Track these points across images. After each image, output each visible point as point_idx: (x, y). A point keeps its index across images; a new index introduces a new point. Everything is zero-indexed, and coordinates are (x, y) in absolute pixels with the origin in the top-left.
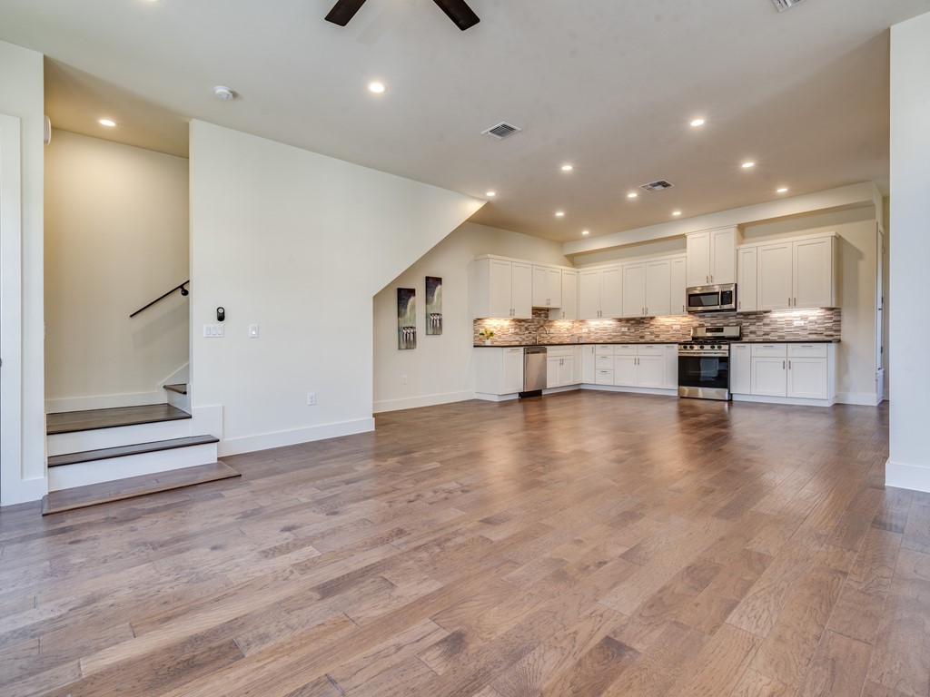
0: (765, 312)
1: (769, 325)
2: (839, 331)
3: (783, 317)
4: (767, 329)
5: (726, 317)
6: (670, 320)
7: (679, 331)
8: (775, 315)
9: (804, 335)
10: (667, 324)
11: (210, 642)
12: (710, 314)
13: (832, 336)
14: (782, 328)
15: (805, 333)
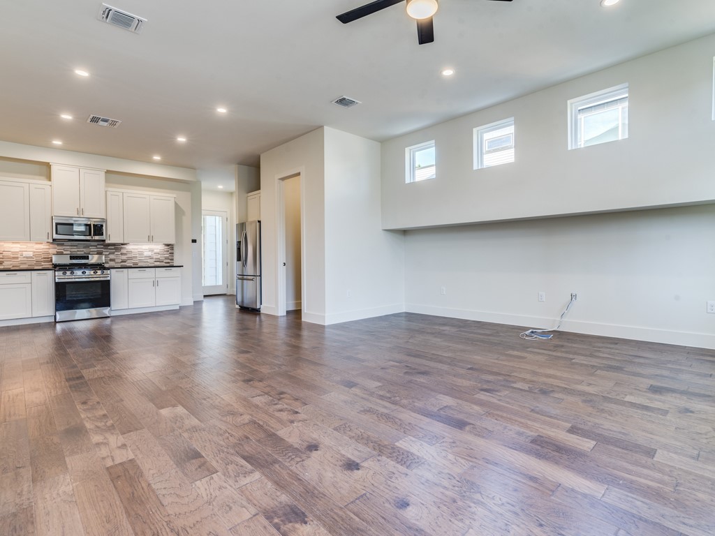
0: (122, 244)
1: (125, 254)
2: (172, 259)
3: (137, 249)
4: (124, 257)
5: (87, 247)
6: (18, 245)
7: (31, 257)
8: (129, 247)
9: (151, 262)
10: (13, 250)
11: (537, 450)
12: (70, 243)
13: (169, 263)
14: (136, 257)
15: (152, 261)
